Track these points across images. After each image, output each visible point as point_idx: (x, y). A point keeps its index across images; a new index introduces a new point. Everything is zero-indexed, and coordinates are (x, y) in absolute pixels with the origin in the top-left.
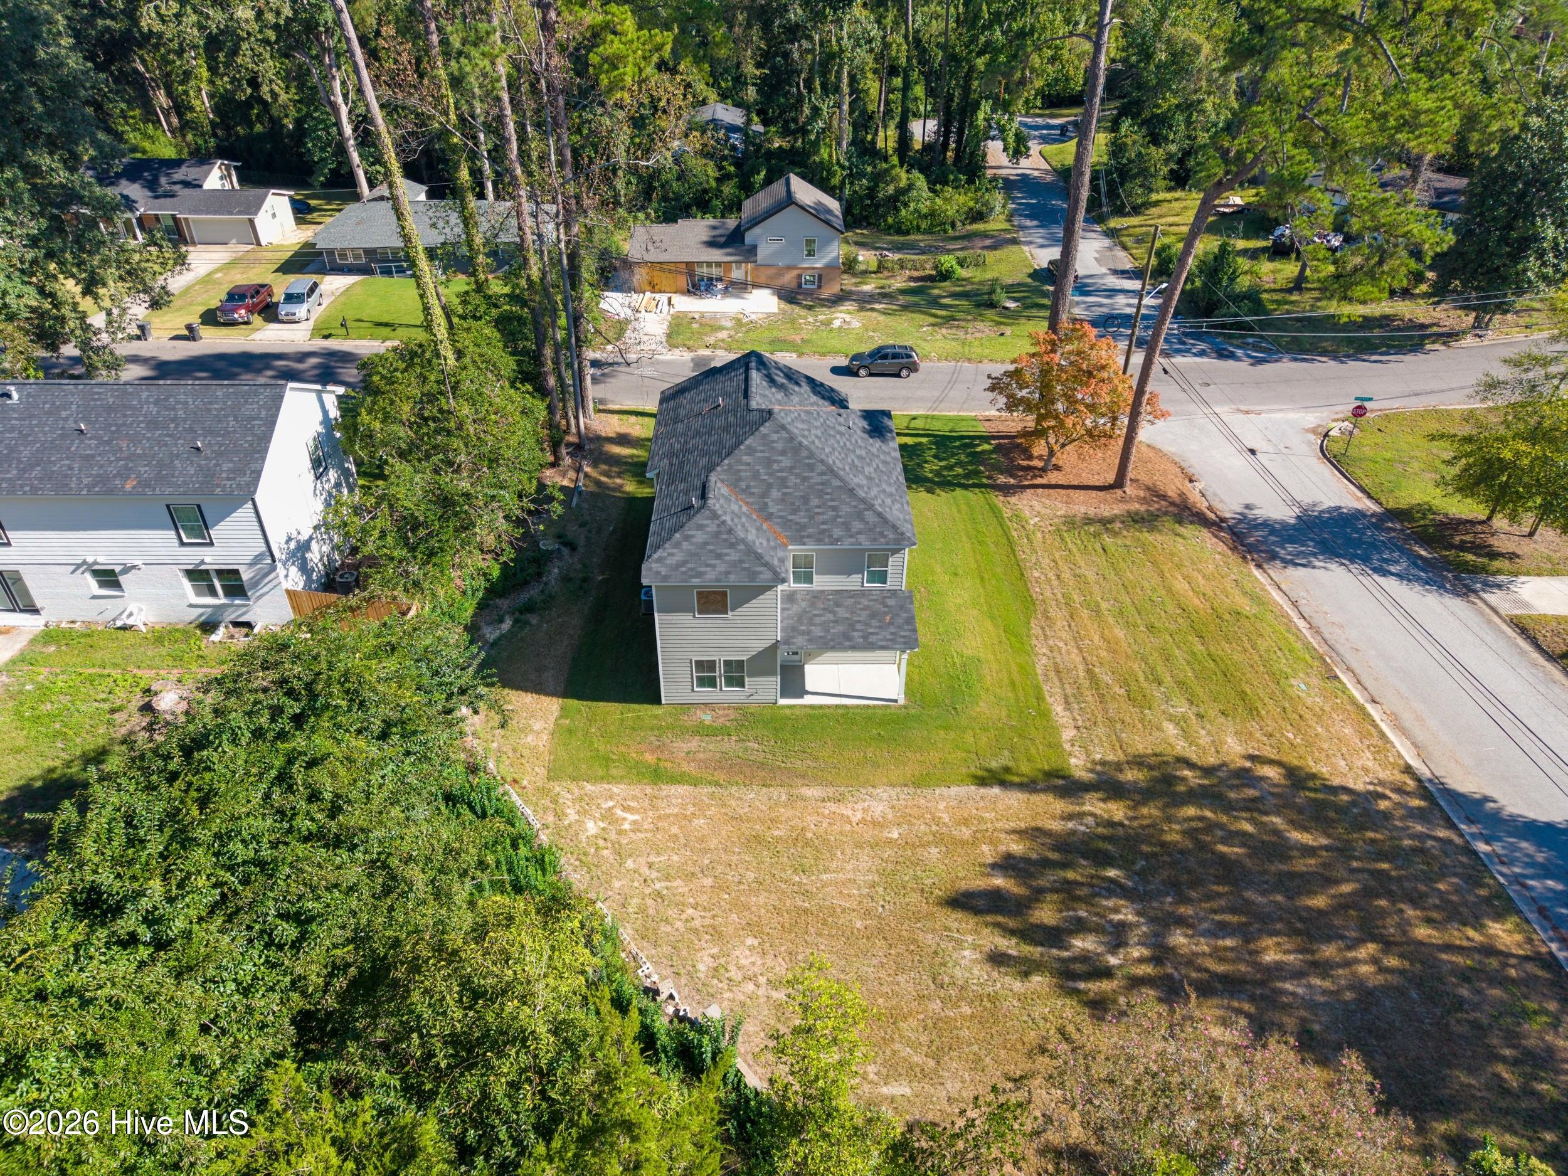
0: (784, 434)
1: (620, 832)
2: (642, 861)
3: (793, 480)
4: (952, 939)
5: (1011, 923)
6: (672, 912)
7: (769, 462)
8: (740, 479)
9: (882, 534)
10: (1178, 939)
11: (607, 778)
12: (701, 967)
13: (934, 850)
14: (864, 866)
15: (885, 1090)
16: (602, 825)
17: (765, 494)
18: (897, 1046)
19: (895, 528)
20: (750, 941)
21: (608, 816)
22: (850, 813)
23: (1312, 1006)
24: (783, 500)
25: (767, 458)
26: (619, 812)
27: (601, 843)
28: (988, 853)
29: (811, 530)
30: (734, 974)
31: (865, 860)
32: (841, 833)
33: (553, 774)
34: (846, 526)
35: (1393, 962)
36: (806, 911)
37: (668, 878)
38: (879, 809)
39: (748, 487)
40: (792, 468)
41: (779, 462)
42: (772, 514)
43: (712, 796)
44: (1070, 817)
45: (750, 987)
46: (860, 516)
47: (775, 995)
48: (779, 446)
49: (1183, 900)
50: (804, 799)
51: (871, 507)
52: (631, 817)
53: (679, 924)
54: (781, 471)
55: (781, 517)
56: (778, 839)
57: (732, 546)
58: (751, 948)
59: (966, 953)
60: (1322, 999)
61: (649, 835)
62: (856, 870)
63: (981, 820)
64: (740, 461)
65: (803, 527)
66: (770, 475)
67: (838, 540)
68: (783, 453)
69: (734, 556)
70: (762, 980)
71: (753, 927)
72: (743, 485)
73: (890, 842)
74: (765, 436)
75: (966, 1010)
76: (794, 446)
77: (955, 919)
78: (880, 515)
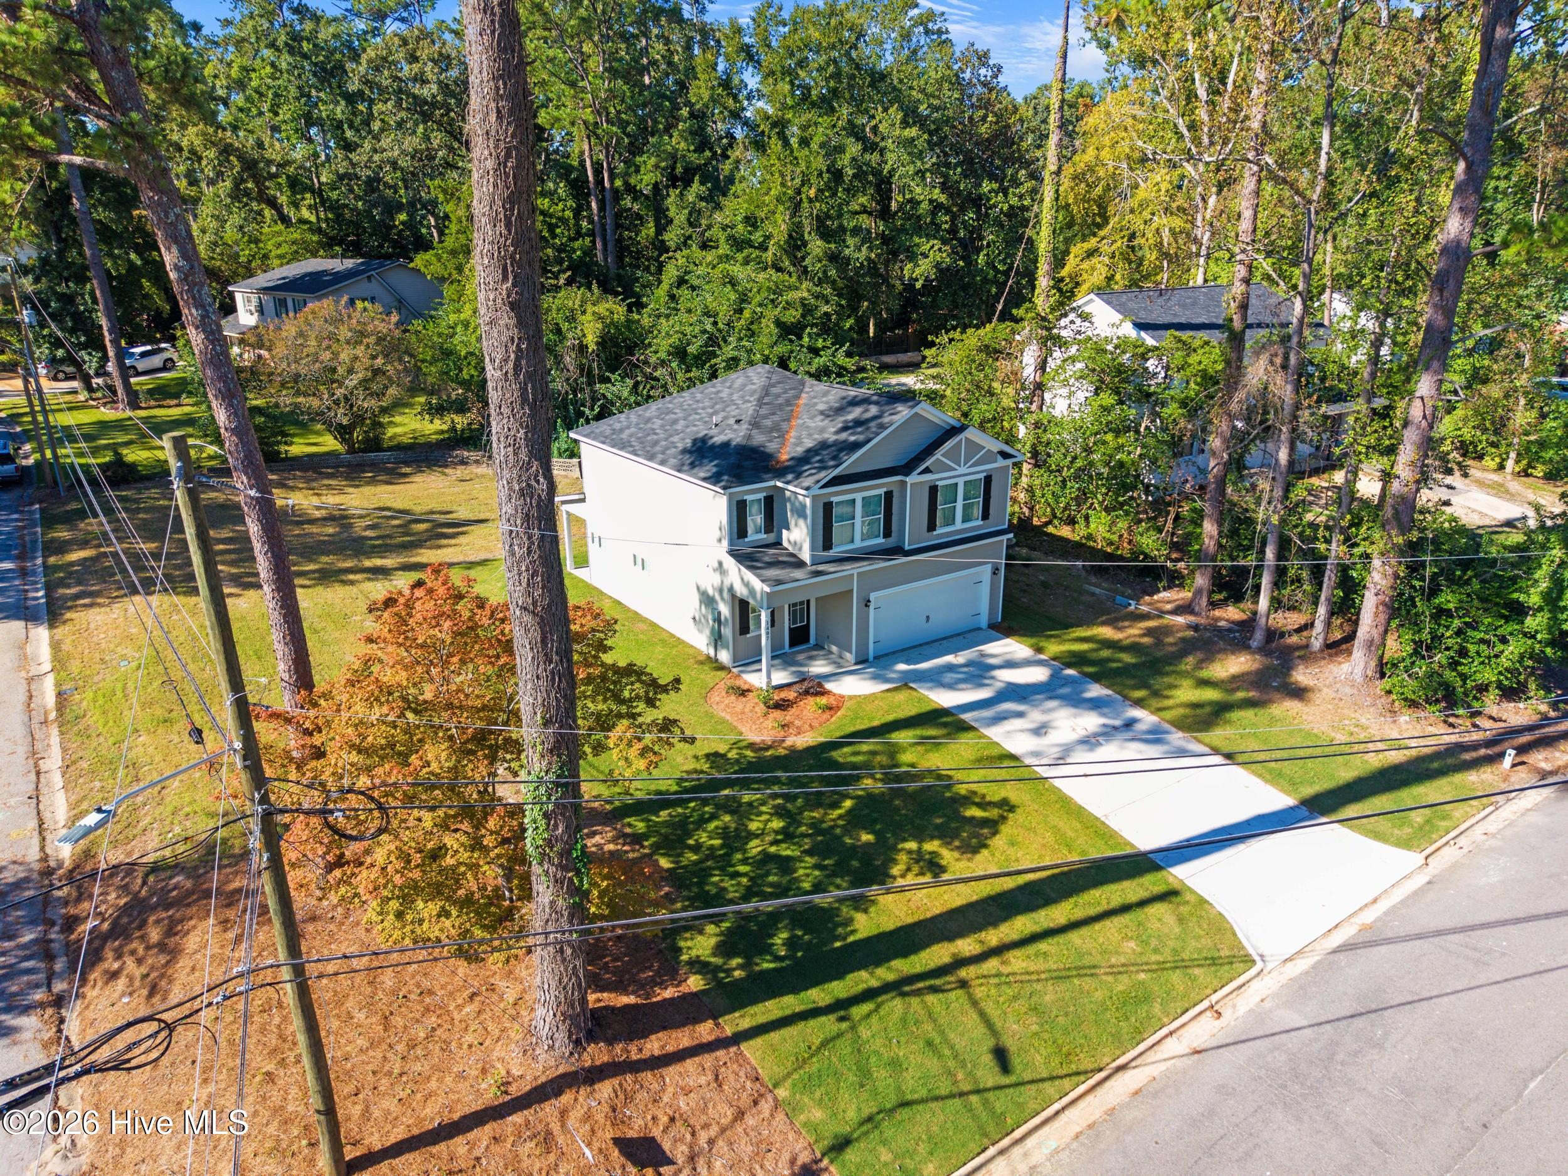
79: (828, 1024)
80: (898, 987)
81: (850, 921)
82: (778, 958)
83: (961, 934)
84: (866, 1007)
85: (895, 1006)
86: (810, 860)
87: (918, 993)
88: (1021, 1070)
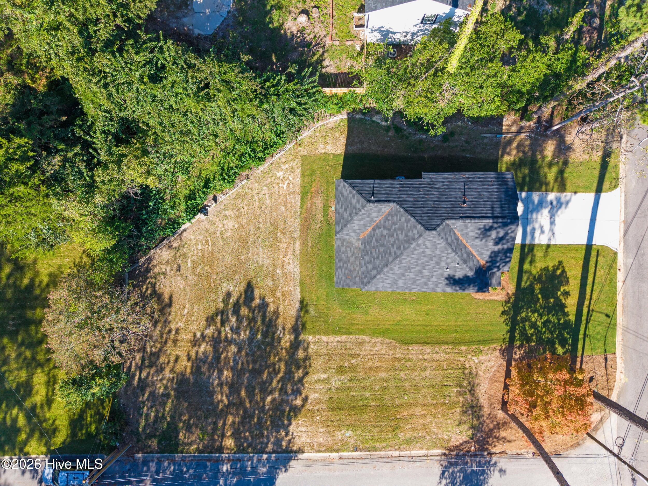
0: (416, 236)
1: (278, 184)
2: (266, 192)
3: (392, 240)
4: (237, 283)
5: (241, 301)
6: (246, 203)
7: (401, 229)
8: (392, 216)
9: (366, 277)
10: (234, 349)
11: (303, 175)
12: (227, 212)
13: (271, 283)
14: (265, 260)
15: (189, 260)
16: (281, 177)
17: (385, 228)
18: (202, 265)
19: (369, 282)
20: (236, 226)
21: (285, 178)
22: (288, 257)
23: (209, 377)
24: (382, 236)
25: (404, 229)
26: (287, 182)
27: (274, 178)
28: (269, 299)
29: (368, 247)
30: (225, 222)
31: (267, 261)
32: (279, 254)
33: (304, 158)
34: (370, 262)
35: (221, 406)
36: (247, 242)
37: (259, 200)
38: (289, 268)
39: (389, 220)
40: (398, 239)
41: (402, 233)
42: (375, 231)
43: (296, 212)
44: (284, 329)
45: (220, 226)
46: (374, 268)
47: (218, 233)
48: (410, 234)
49: (247, 354)
50: (294, 242)
51: (379, 273)
52: (285, 186)
53: (241, 205)
54: (397, 235)
55: (374, 235)
56: (276, 234)
57: (350, 215)
58: (234, 226)
59: (232, 288)
60: (211, 381)
61: (277, 193)
62: (264, 258)
63: (284, 301)
64: (402, 216)
65: (369, 244)
66: (395, 230)
67: (363, 258)
68: (406, 236)
69: (346, 216)
70: (223, 229)
71: (241, 227)
72: (390, 218)
73: (275, 270)
74: (415, 227)
75: (213, 285)
76: (410, 240)
77: (243, 285)
78: (375, 277)
79: (587, 339)
80: (587, 322)
81: (569, 319)
82: (570, 338)
83: (584, 302)
84: (587, 330)
85: (590, 325)
86: (550, 316)
87: (590, 319)
88: (611, 314)
